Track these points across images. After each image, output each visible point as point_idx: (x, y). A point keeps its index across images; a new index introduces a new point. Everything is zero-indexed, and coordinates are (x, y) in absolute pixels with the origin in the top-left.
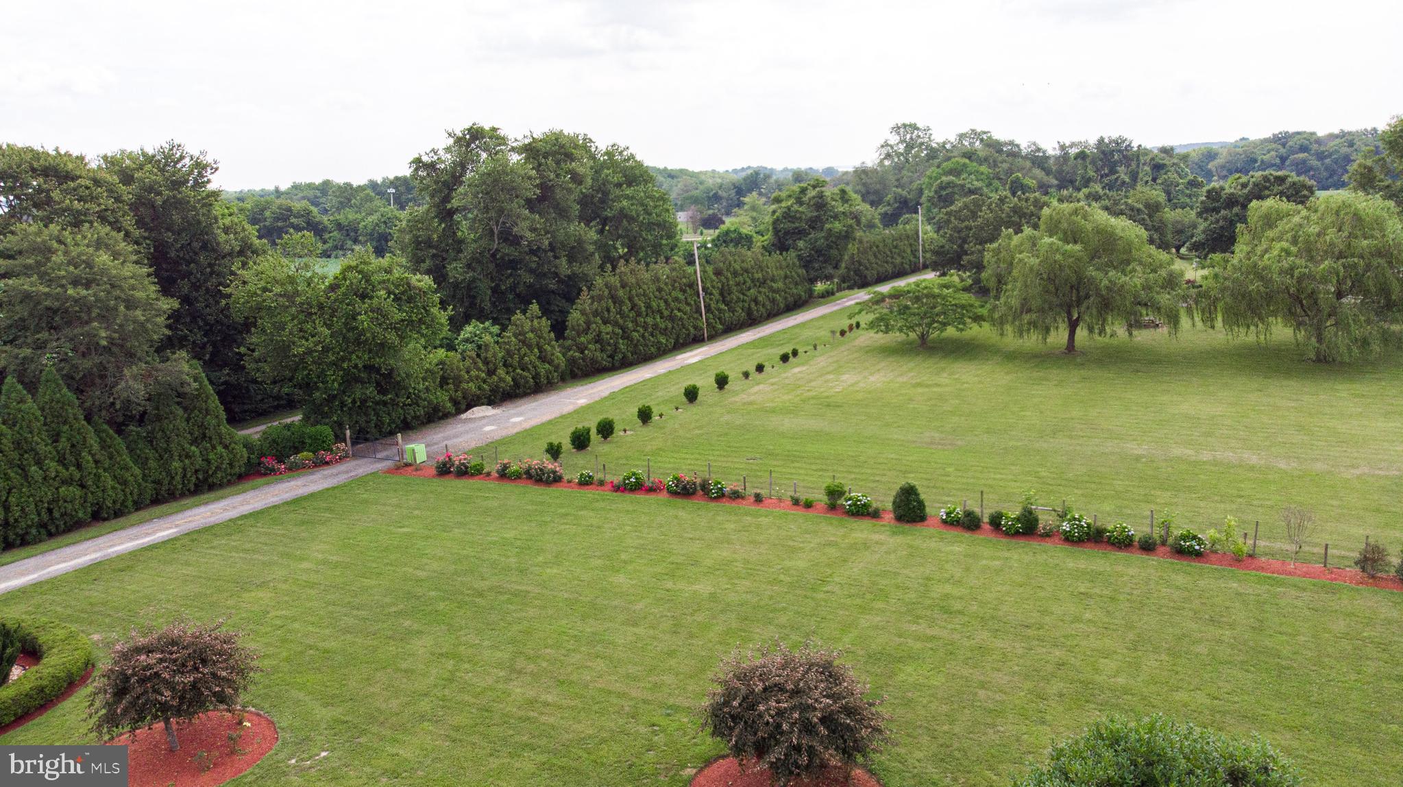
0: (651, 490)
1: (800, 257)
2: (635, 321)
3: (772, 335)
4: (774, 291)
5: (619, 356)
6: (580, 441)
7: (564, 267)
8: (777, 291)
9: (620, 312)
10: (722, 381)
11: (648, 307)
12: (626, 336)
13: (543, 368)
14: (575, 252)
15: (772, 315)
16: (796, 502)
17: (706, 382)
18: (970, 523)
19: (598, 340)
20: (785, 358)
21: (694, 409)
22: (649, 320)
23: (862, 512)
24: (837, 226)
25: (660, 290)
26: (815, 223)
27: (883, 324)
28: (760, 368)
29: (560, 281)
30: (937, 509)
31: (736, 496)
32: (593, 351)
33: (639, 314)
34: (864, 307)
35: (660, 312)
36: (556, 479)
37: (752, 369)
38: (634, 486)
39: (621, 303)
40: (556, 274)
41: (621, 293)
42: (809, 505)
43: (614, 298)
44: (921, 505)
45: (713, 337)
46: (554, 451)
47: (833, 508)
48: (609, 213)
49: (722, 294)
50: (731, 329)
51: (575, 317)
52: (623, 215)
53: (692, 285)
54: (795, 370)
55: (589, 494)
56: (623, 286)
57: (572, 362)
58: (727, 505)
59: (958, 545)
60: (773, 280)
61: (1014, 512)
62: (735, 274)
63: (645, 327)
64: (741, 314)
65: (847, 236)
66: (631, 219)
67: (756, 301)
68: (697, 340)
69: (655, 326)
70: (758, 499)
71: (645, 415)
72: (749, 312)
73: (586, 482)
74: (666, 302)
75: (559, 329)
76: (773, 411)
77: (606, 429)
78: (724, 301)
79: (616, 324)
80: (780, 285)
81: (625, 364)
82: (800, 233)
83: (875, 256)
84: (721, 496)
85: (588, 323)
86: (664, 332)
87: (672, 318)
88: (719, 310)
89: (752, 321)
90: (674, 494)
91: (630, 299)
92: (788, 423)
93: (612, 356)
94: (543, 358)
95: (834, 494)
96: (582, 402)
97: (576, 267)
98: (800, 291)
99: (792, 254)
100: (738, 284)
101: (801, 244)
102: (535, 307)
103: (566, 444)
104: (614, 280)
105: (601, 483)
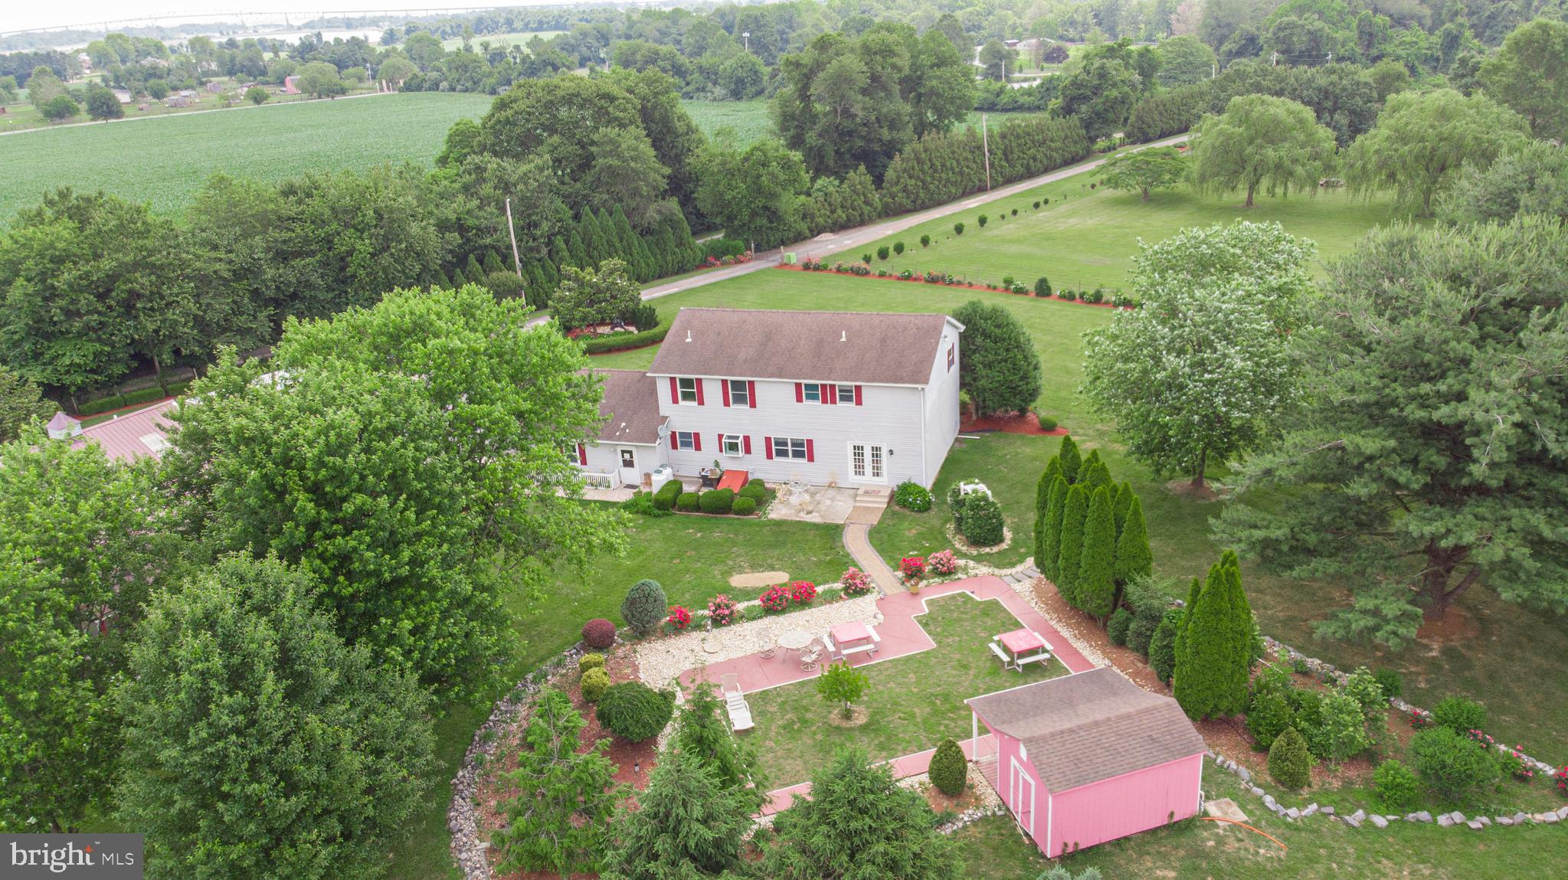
0: (915, 279)
1: (1081, 120)
2: (933, 178)
3: (1032, 188)
5: (919, 202)
6: (883, 254)
7: (885, 134)
8: (1055, 150)
9: (922, 170)
10: (983, 221)
11: (943, 165)
12: (925, 187)
13: (867, 209)
14: (894, 123)
15: (1050, 169)
17: (970, 222)
18: (1070, 297)
19: (905, 190)
20: (1037, 205)
21: (960, 239)
22: (944, 176)
23: (1019, 291)
24: (1114, 93)
25: (953, 152)
26: (1097, 90)
27: (1113, 182)
28: (1015, 212)
29: (883, 144)
31: (959, 283)
32: (901, 198)
33: (936, 171)
34: (1102, 168)
35: (952, 169)
36: (867, 273)
37: (1008, 212)
38: (908, 278)
39: (923, 163)
40: (880, 140)
41: (924, 155)
42: (995, 288)
43: (919, 160)
44: (1048, 288)
45: (993, 188)
46: (867, 259)
47: (1007, 290)
48: (921, 90)
49: (1005, 153)
50: (1009, 181)
51: (890, 174)
52: (933, 92)
53: (980, 148)
54: (1042, 213)
55: (883, 281)
57: (886, 206)
58: (953, 287)
60: (1052, 140)
61: (1092, 291)
62: (1018, 137)
63: (940, 181)
64: (1019, 169)
66: (938, 95)
67: (1034, 158)
68: (980, 190)
69: (948, 180)
70: (970, 284)
71: (925, 241)
72: (1027, 167)
73: (882, 275)
74: (958, 161)
75: (879, 180)
77: (899, 249)
78: (1006, 159)
79: (918, 178)
80: (1058, 144)
81: (924, 207)
82: (1085, 99)
84: (952, 283)
85: (898, 178)
86: (954, 184)
87: (961, 173)
88: (1001, 166)
89: (1028, 175)
90: (926, 281)
91: (930, 160)
93: (914, 202)
94: (867, 203)
96: (890, 232)
97: (895, 134)
98: (1080, 148)
99: (1074, 117)
101: (1084, 108)
102: (862, 168)
103: (875, 256)
104: (920, 146)
105: (891, 276)
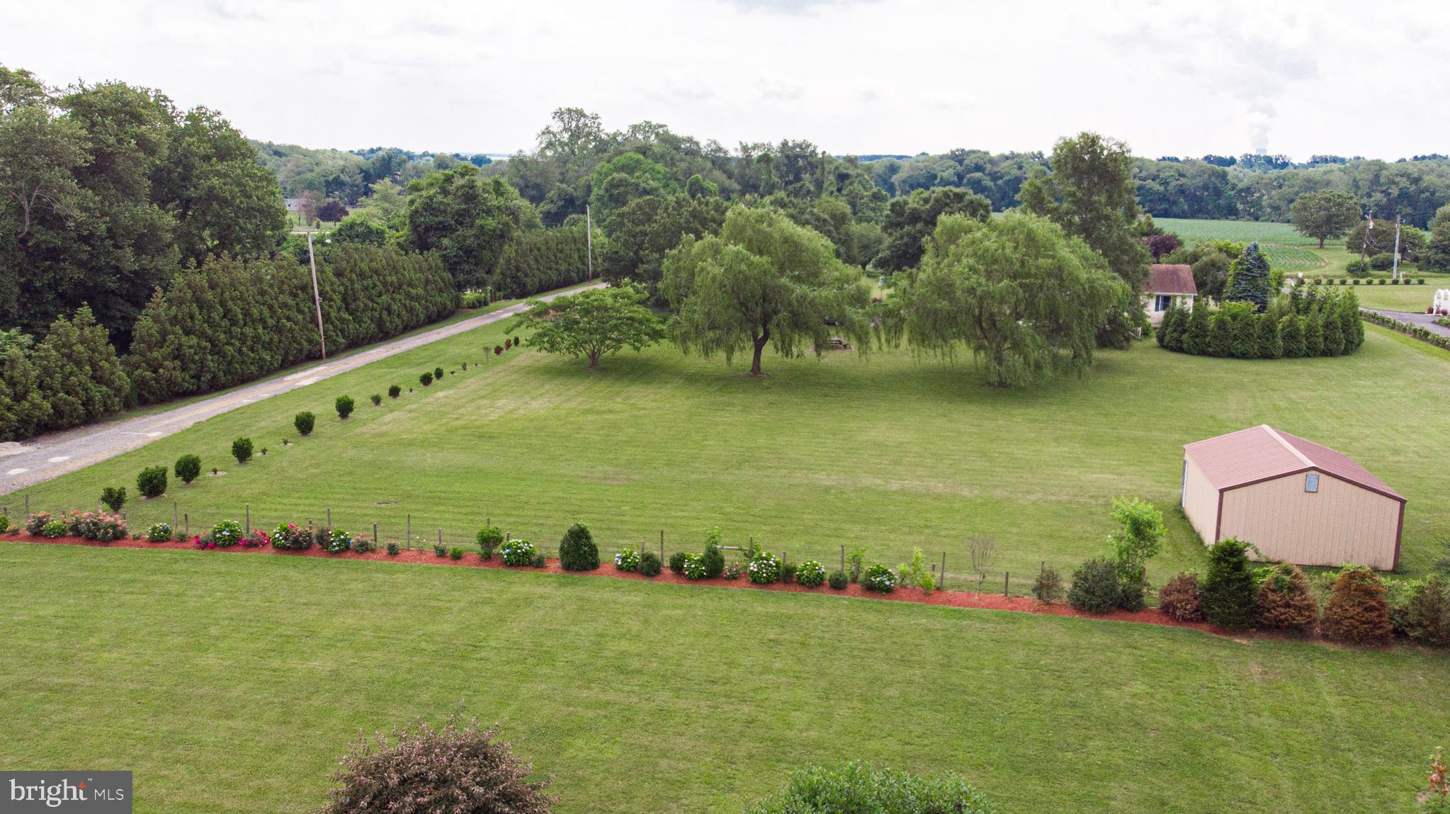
0: (251, 545)
1: (445, 258)
2: (228, 332)
3: (409, 352)
4: (412, 298)
5: (206, 377)
6: (152, 485)
7: (128, 259)
8: (417, 298)
9: (209, 321)
10: (345, 408)
12: (216, 349)
13: (97, 392)
14: (145, 241)
15: (409, 328)
16: (441, 553)
17: (324, 410)
18: (647, 568)
19: (177, 355)
20: (426, 380)
21: (308, 443)
23: (523, 561)
24: (490, 223)
25: (262, 293)
26: (462, 218)
27: (546, 340)
28: (394, 392)
29: (124, 278)
30: (610, 554)
31: (364, 549)
32: (170, 370)
33: (234, 323)
34: (522, 320)
35: (263, 320)
36: (117, 536)
37: (384, 393)
38: (229, 541)
39: (211, 308)
40: (117, 270)
41: (209, 295)
42: (457, 557)
43: (201, 304)
44: (593, 550)
45: (332, 354)
46: (114, 500)
47: (487, 558)
48: (192, 193)
49: (344, 300)
50: (356, 343)
51: (145, 324)
52: (211, 195)
53: (305, 288)
54: (440, 394)
55: (164, 553)
56: (212, 287)
57: (141, 383)
58: (352, 561)
59: (636, 593)
60: (410, 285)
61: (697, 553)
62: (362, 275)
63: (243, 340)
64: (369, 326)
65: (502, 235)
66: (224, 202)
67: (389, 310)
68: (313, 357)
69: (257, 339)
70: (393, 551)
71: (242, 451)
72: (380, 323)
73: (160, 538)
74: (271, 308)
75: (122, 340)
76: (411, 443)
77: (189, 470)
78: (347, 309)
79: (202, 335)
80: (420, 291)
81: (216, 387)
82: (444, 229)
83: (537, 261)
84: (345, 548)
85: (164, 334)
87: (278, 329)
88: (342, 320)
89: (384, 335)
90: (281, 549)
91: (222, 303)
92: (431, 459)
93: (197, 377)
94: (98, 379)
95: (489, 540)
96: (155, 435)
97: (145, 260)
98: (445, 299)
99: (434, 256)
100: (365, 289)
101: (446, 241)
102: (85, 311)
103: (132, 489)
104: (200, 279)
105: (182, 539)
